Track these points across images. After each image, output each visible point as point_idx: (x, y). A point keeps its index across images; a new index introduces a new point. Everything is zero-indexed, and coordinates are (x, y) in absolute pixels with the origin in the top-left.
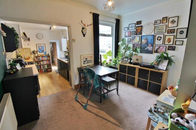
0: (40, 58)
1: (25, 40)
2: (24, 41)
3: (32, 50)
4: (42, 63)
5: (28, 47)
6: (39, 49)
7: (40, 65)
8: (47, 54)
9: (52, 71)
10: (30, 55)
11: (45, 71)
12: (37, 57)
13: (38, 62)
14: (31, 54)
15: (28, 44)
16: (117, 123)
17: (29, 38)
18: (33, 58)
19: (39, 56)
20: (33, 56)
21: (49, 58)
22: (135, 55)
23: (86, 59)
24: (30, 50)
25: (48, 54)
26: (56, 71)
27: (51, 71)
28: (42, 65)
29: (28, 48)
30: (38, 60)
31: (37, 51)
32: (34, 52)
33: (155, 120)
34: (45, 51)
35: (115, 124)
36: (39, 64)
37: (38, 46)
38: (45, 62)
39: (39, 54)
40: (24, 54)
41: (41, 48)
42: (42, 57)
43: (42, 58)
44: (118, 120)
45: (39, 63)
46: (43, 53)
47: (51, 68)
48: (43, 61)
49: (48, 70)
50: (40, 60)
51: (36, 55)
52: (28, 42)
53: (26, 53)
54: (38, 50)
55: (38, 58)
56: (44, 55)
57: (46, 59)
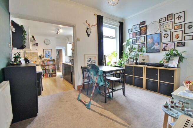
0: (46, 63)
1: (34, 45)
2: (33, 46)
3: (39, 54)
4: (47, 67)
5: (36, 51)
6: (46, 54)
7: (45, 70)
8: (53, 59)
9: (57, 76)
10: (36, 60)
11: (49, 76)
12: (43, 61)
13: (44, 66)
14: (38, 58)
15: (36, 49)
16: (126, 124)
17: (37, 44)
18: (39, 62)
19: (45, 60)
20: (39, 60)
21: (54, 63)
22: (141, 55)
23: (90, 59)
24: (37, 55)
25: (54, 59)
26: (60, 76)
27: (55, 76)
28: (48, 69)
29: (35, 53)
30: (44, 65)
31: (44, 56)
32: (40, 57)
33: (174, 116)
34: (51, 56)
35: (123, 125)
36: (45, 69)
37: (45, 51)
38: (51, 67)
39: (45, 58)
40: (31, 59)
41: (47, 53)
42: (48, 61)
43: (48, 62)
44: (126, 120)
45: (45, 67)
46: (49, 58)
47: (55, 73)
48: (48, 65)
49: (53, 75)
50: (46, 64)
51: (43, 59)
52: (36, 47)
53: (33, 57)
54: (45, 54)
55: (44, 62)
56: (50, 60)
57: (51, 64)
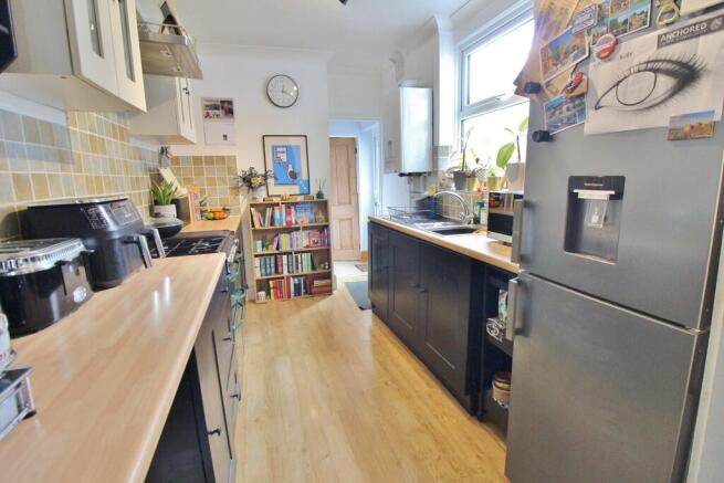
0: (277, 215)
1: (212, 112)
2: (207, 116)
3: (242, 167)
4: (284, 238)
5: (223, 150)
6: (277, 161)
7: (275, 255)
8: (314, 192)
9: (334, 292)
10: (229, 197)
11: (297, 287)
12: (262, 208)
13: (269, 236)
14: (236, 189)
15: (225, 136)
17: (230, 103)
18: (242, 210)
19: (276, 200)
20: (243, 202)
21: (321, 216)
24: (231, 170)
25: (320, 195)
26: (352, 288)
27: (328, 291)
28: (288, 253)
29: (222, 159)
30: (267, 226)
31: (265, 177)
32: (248, 180)
34: (305, 177)
36: (272, 249)
37: (274, 148)
38: (303, 240)
39: (274, 189)
40: (203, 192)
41: (284, 157)
42: (289, 206)
43: (288, 213)
45: (272, 243)
46: (295, 189)
47: (328, 276)
48: (289, 230)
49: (317, 283)
50: (277, 226)
51: (261, 196)
52: (220, 124)
53: (211, 181)
54: (270, 166)
55: (269, 211)
56: (300, 199)
57: (306, 223)
